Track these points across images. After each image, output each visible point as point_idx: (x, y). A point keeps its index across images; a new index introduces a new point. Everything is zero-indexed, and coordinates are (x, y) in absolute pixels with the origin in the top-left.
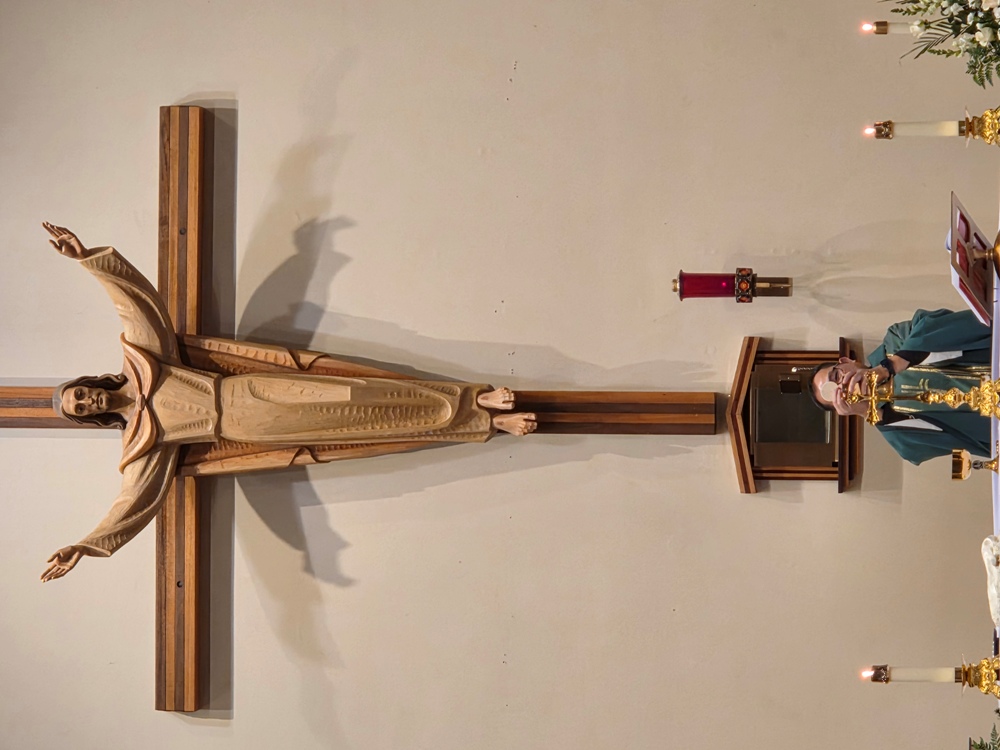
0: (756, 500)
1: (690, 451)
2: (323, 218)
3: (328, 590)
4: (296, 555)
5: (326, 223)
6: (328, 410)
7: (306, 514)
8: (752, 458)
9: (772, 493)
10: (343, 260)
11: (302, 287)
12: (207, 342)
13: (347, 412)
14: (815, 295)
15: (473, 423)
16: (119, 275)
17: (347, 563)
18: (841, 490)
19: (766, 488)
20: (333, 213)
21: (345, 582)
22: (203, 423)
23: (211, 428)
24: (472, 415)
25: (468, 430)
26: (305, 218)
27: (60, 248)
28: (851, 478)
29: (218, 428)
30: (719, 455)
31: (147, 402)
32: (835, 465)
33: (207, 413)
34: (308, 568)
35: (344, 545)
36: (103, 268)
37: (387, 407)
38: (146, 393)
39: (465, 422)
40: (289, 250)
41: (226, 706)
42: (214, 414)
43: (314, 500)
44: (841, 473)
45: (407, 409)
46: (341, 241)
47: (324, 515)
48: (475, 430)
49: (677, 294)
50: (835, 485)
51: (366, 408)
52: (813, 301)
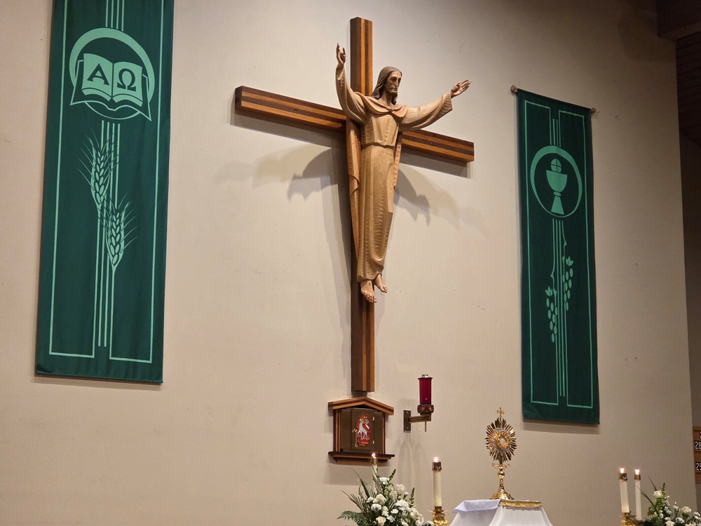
0: (324, 410)
1: (344, 377)
2: (430, 210)
3: (286, 185)
4: (300, 173)
5: (428, 211)
6: (383, 200)
7: (317, 181)
8: (345, 408)
9: (328, 417)
10: (415, 218)
11: (403, 196)
12: (400, 146)
13: (381, 209)
14: (404, 443)
15: (370, 271)
16: (441, 111)
17: (298, 197)
18: (329, 453)
19: (330, 415)
20: (432, 216)
21: (290, 194)
22: (381, 137)
23: (379, 141)
24: (374, 271)
25: (367, 268)
26: (430, 202)
27: (457, 85)
28: (335, 458)
29: (377, 144)
30: (342, 393)
31: (390, 112)
32: (341, 450)
33: (385, 141)
34: (295, 177)
35: (305, 197)
36: (445, 103)
37: (381, 229)
38: (393, 112)
39: (371, 267)
40: (418, 193)
41: (236, 123)
42: (385, 144)
43: (323, 186)
44: (338, 453)
45: (379, 239)
46: (421, 217)
47: (317, 190)
48: (367, 271)
49: (421, 377)
50: (332, 450)
51: (382, 219)
52: (402, 442)
